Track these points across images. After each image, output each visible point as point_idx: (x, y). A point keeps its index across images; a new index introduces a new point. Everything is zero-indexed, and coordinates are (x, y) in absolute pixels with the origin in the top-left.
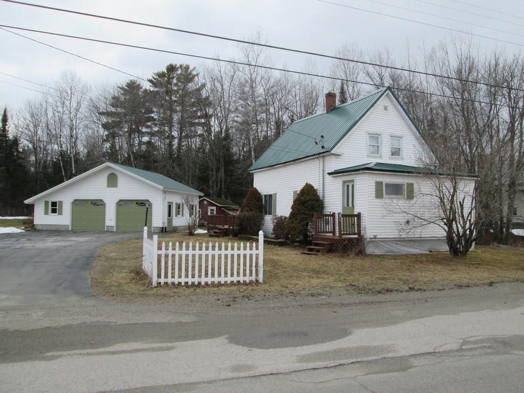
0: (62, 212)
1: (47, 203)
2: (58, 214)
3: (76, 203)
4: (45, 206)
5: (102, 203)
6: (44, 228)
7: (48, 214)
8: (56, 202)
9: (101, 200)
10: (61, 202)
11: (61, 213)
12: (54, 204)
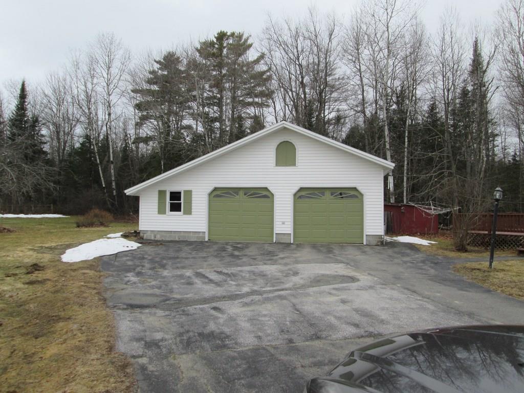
0: (191, 209)
1: (162, 193)
2: (185, 213)
3: (218, 194)
4: (159, 200)
5: (265, 193)
6: (158, 238)
7: (164, 213)
8: (180, 193)
9: (266, 189)
10: (189, 193)
11: (188, 212)
12: (175, 196)
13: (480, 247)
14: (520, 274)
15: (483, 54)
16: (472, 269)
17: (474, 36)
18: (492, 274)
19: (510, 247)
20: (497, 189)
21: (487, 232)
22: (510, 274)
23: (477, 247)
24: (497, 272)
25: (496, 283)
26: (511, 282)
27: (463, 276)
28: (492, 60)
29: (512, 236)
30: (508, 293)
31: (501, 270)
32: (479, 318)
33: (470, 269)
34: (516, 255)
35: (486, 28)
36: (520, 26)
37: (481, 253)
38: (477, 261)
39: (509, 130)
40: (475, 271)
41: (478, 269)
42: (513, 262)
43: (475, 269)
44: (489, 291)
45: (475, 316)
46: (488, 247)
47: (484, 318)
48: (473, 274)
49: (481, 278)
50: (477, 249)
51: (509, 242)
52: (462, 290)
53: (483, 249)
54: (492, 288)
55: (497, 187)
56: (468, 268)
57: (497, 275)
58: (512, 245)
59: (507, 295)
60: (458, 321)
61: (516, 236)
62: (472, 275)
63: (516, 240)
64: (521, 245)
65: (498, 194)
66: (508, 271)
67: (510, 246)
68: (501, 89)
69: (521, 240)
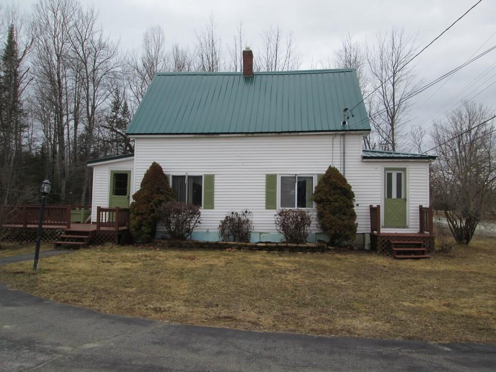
13: (14, 242)
14: (68, 273)
15: (18, 42)
16: (15, 273)
17: (11, 22)
18: (38, 276)
19: (46, 241)
20: (45, 181)
21: (22, 226)
22: (58, 274)
23: (12, 242)
24: (44, 273)
25: (46, 288)
26: (61, 285)
27: (6, 284)
28: (28, 51)
29: (48, 229)
30: (62, 300)
31: (47, 270)
32: (41, 346)
33: (12, 273)
34: (53, 249)
35: (24, 18)
36: (56, 26)
37: (17, 249)
38: (17, 261)
39: (36, 123)
40: (18, 275)
41: (22, 272)
42: (53, 258)
43: (18, 273)
44: (40, 301)
45: (36, 345)
46: (23, 241)
47: (46, 344)
48: (17, 279)
49: (27, 285)
50: (10, 244)
51: (45, 236)
52: (8, 305)
53: (17, 244)
54: (43, 296)
55: (45, 179)
56: (8, 272)
57: (44, 278)
58: (48, 238)
59: (61, 302)
60: (16, 359)
61: (52, 229)
62: (17, 282)
63: (53, 233)
64: (57, 237)
65: (46, 187)
66: (54, 270)
67: (46, 239)
68: (34, 82)
69: (57, 233)
